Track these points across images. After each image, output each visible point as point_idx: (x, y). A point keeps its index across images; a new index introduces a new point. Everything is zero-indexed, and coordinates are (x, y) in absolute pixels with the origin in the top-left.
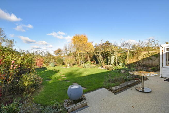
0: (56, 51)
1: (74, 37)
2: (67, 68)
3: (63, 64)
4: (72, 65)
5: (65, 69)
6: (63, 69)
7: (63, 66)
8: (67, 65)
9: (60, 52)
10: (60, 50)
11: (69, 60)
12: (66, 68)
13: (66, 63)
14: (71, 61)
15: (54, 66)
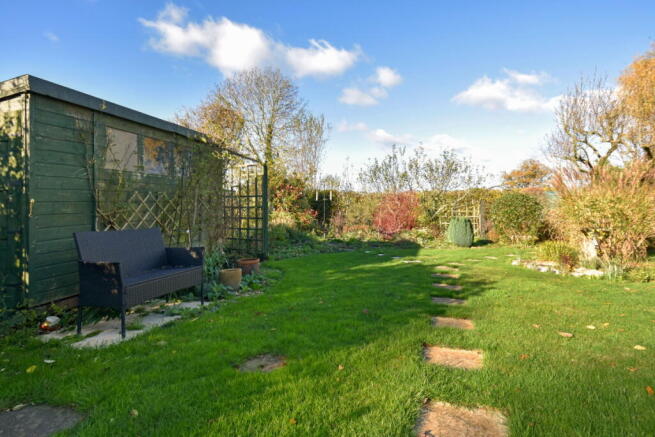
0: (513, 172)
2: (578, 272)
3: (545, 234)
4: (626, 249)
5: (551, 275)
6: (536, 276)
7: (541, 248)
8: (572, 244)
9: (534, 176)
10: (534, 168)
11: (603, 203)
12: (562, 272)
13: (572, 229)
14: (621, 214)
15: (473, 245)
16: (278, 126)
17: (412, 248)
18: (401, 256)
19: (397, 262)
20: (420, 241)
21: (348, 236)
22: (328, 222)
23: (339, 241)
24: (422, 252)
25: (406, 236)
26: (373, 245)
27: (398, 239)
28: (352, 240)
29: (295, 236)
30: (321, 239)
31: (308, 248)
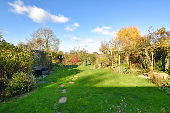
1: (120, 32)
15: (87, 65)
16: (49, 39)
17: (77, 66)
18: (74, 68)
19: (74, 69)
20: (79, 65)
21: (66, 64)
22: (62, 62)
23: (64, 66)
24: (78, 67)
25: (76, 64)
26: (70, 66)
27: (75, 65)
28: (67, 65)
29: (56, 65)
30: (61, 65)
31: (59, 67)
